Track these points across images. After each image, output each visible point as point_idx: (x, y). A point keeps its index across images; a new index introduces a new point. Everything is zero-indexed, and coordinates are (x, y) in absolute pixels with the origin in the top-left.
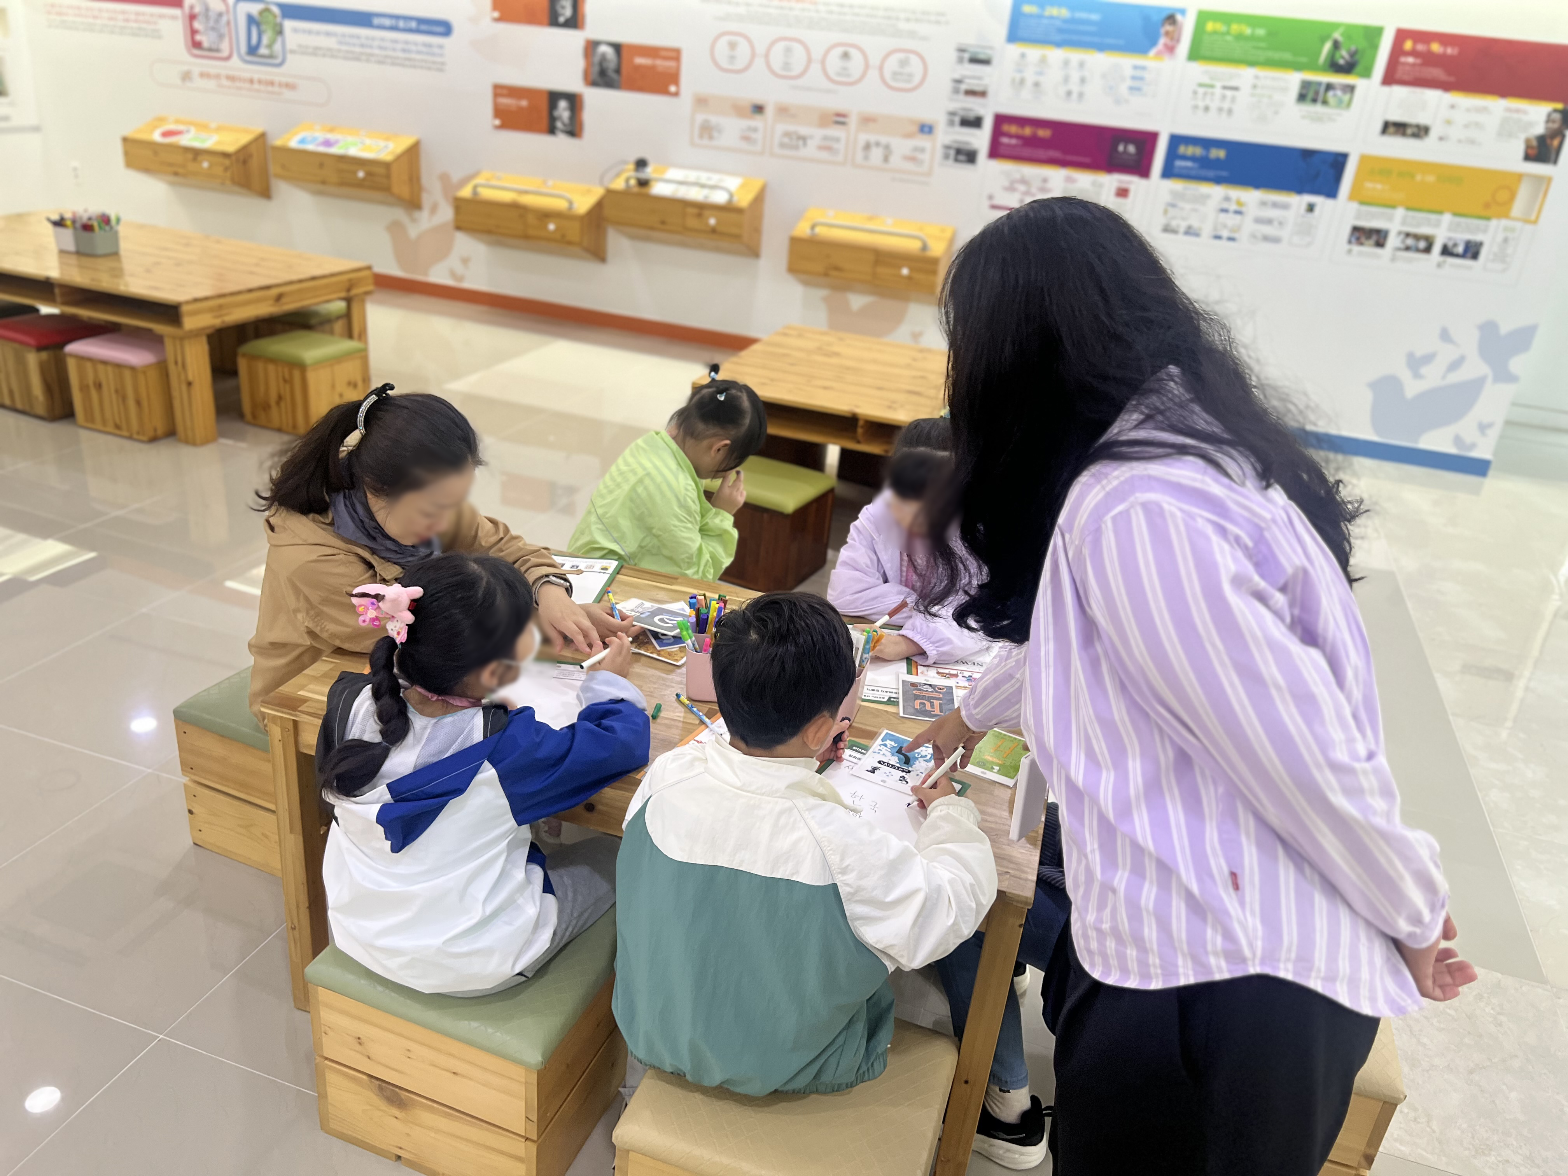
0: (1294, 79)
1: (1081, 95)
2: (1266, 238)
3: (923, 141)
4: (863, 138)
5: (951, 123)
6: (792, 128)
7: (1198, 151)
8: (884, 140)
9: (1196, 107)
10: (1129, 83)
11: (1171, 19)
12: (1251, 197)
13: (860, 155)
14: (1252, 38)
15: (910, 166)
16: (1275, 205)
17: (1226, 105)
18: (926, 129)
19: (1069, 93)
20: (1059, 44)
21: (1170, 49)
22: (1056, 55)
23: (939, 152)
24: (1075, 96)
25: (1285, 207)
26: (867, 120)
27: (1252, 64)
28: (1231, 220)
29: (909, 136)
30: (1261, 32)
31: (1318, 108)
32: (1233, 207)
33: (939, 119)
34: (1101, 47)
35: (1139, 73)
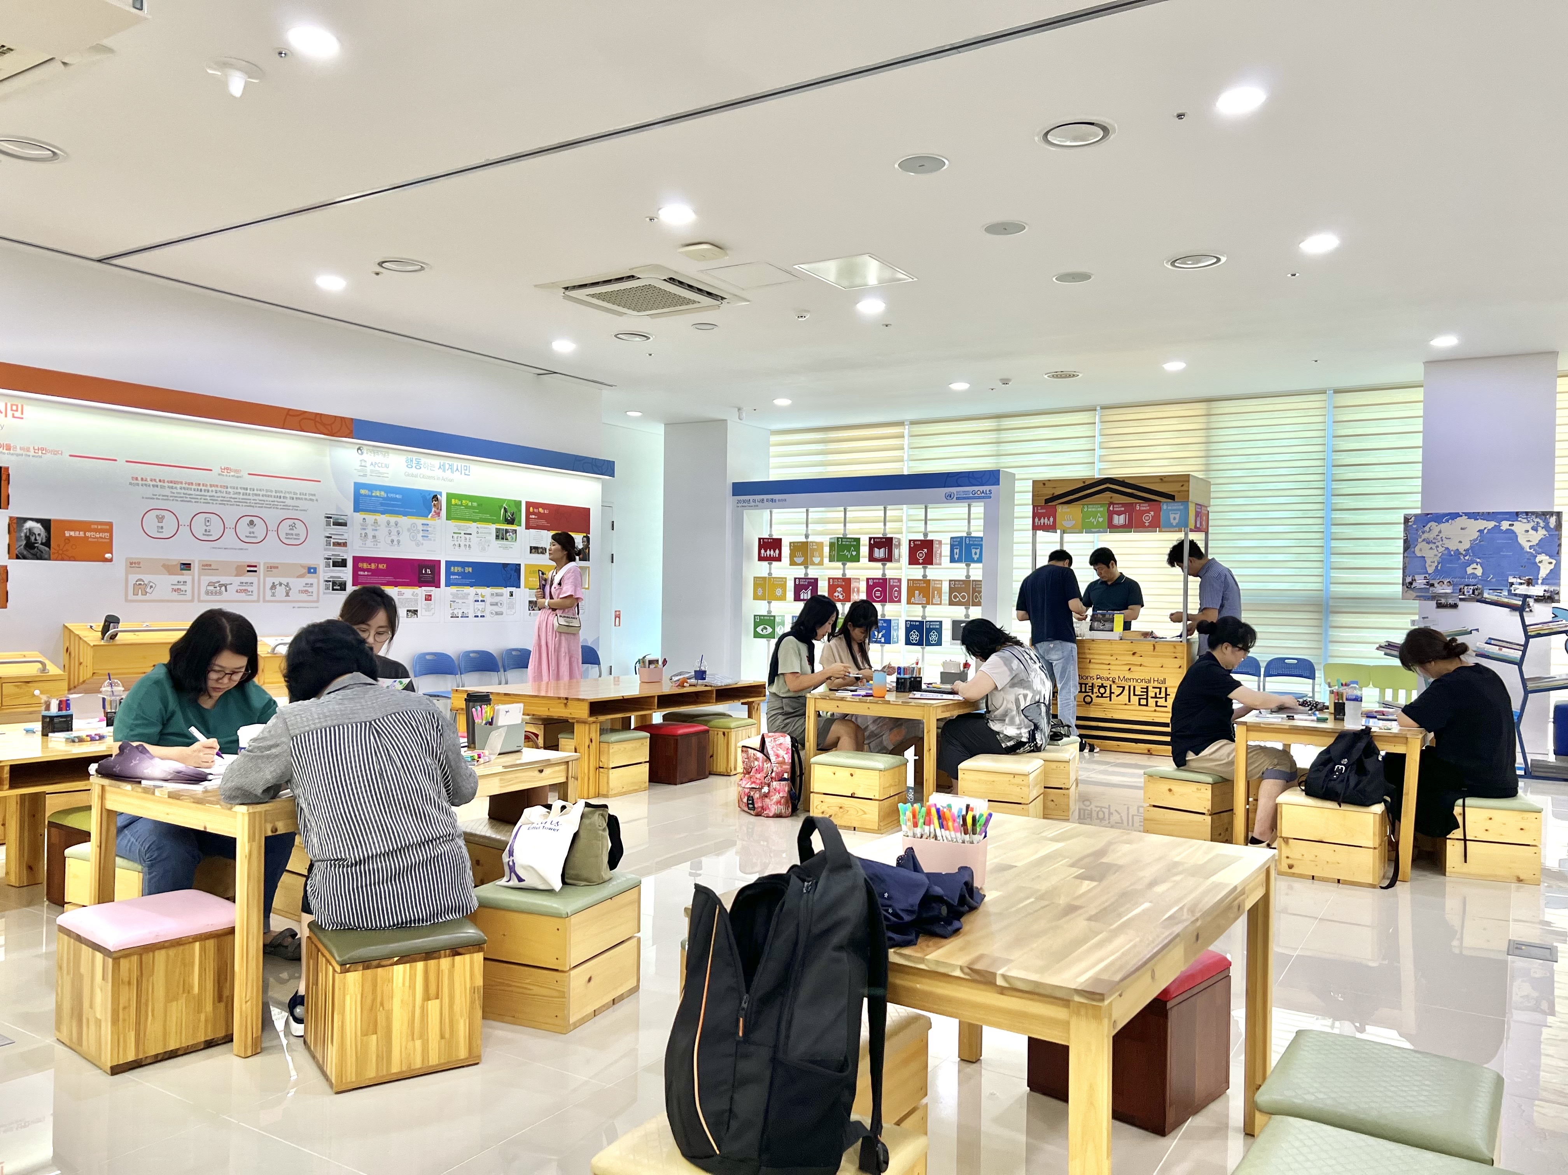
0: (493, 527)
1: (399, 542)
2: (497, 614)
3: (310, 579)
4: (270, 581)
5: (328, 565)
6: (214, 579)
7: (460, 569)
8: (284, 581)
9: (454, 545)
10: (421, 533)
11: (435, 498)
12: (486, 592)
13: (269, 593)
14: (472, 507)
15: (304, 597)
16: (497, 595)
17: (467, 544)
18: (312, 570)
19: (392, 541)
20: (383, 513)
21: (438, 514)
22: (382, 518)
23: (322, 584)
24: (395, 542)
25: (502, 595)
26: (271, 568)
27: (475, 521)
28: (480, 605)
29: (301, 576)
30: (475, 504)
31: (504, 542)
32: (480, 599)
33: (320, 563)
34: (405, 514)
35: (425, 528)
